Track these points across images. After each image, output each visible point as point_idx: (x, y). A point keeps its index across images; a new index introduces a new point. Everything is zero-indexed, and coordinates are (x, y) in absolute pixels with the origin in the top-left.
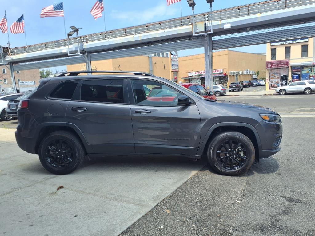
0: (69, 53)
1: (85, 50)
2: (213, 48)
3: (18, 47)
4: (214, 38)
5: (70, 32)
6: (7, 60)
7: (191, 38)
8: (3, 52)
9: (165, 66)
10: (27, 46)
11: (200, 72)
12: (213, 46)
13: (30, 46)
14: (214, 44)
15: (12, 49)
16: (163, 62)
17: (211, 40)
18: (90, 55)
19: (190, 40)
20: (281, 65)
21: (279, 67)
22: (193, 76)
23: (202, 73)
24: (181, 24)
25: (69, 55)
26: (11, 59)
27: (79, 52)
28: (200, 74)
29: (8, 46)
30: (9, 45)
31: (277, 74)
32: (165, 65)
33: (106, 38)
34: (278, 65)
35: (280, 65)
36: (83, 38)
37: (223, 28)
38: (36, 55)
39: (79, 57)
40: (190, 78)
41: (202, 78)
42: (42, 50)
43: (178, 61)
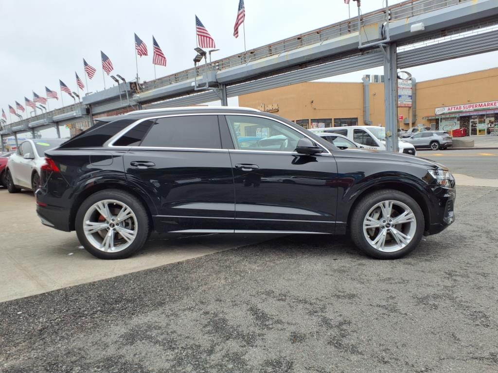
0: (195, 87)
1: (219, 81)
2: (398, 65)
3: (147, 81)
4: (400, 49)
5: (196, 57)
6: (135, 100)
7: (365, 53)
8: (130, 89)
10: (157, 80)
11: (458, 106)
12: (398, 63)
13: (159, 79)
14: (399, 58)
15: (142, 85)
17: (395, 52)
18: (226, 88)
19: (362, 54)
22: (443, 114)
23: (462, 108)
24: (349, 31)
25: (196, 89)
26: (138, 98)
27: (207, 85)
28: (457, 110)
29: (135, 81)
30: (137, 79)
33: (245, 61)
36: (217, 64)
37: (410, 31)
38: (163, 92)
39: (211, 93)
40: (438, 118)
41: (461, 117)
42: (172, 84)
43: (412, 88)
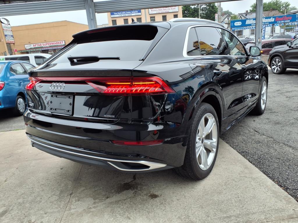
2: (96, 11)
14: (96, 6)
22: (31, 49)
23: (42, 45)
28: (39, 46)
40: (28, 51)
43: (12, 30)
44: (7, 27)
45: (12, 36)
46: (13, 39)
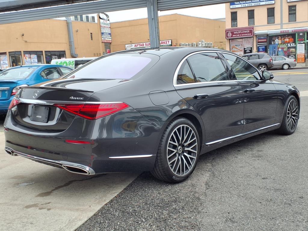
9: (91, 36)
16: (88, 30)
20: (244, 33)
21: (242, 36)
31: (239, 45)
32: (91, 33)
34: (240, 34)
35: (242, 34)
43: (110, 27)
44: (105, 24)
45: (109, 34)
46: (111, 37)
